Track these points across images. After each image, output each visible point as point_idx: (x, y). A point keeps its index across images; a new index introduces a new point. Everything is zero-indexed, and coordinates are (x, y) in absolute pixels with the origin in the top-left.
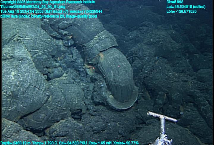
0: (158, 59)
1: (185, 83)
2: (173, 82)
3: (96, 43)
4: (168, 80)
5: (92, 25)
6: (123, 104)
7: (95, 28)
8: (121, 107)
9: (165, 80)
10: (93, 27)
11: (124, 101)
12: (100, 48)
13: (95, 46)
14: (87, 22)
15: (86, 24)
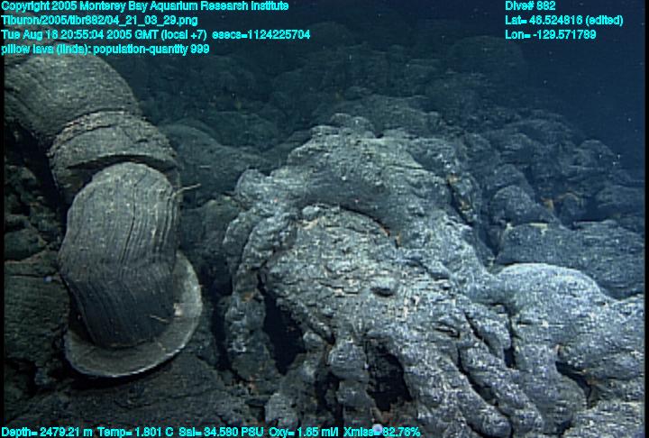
0: (319, 212)
1: (380, 301)
2: (343, 294)
3: (64, 143)
4: (327, 286)
5: (62, 91)
6: (111, 357)
7: (71, 99)
8: (103, 365)
9: (320, 287)
10: (62, 95)
11: (114, 345)
12: (70, 157)
13: (59, 151)
14: (44, 80)
15: (39, 86)
